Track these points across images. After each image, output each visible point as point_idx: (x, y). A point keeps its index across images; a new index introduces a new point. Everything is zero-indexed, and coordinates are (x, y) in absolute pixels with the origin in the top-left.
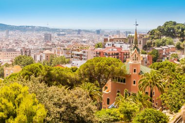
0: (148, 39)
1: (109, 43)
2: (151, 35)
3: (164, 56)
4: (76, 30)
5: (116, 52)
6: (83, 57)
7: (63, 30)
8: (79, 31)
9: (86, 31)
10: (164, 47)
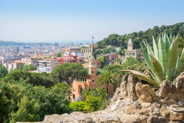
0: (97, 48)
1: (67, 53)
2: (99, 45)
3: (110, 61)
4: (39, 44)
5: (73, 60)
6: (47, 64)
7: (28, 44)
8: (41, 44)
9: (47, 44)
10: (109, 54)
